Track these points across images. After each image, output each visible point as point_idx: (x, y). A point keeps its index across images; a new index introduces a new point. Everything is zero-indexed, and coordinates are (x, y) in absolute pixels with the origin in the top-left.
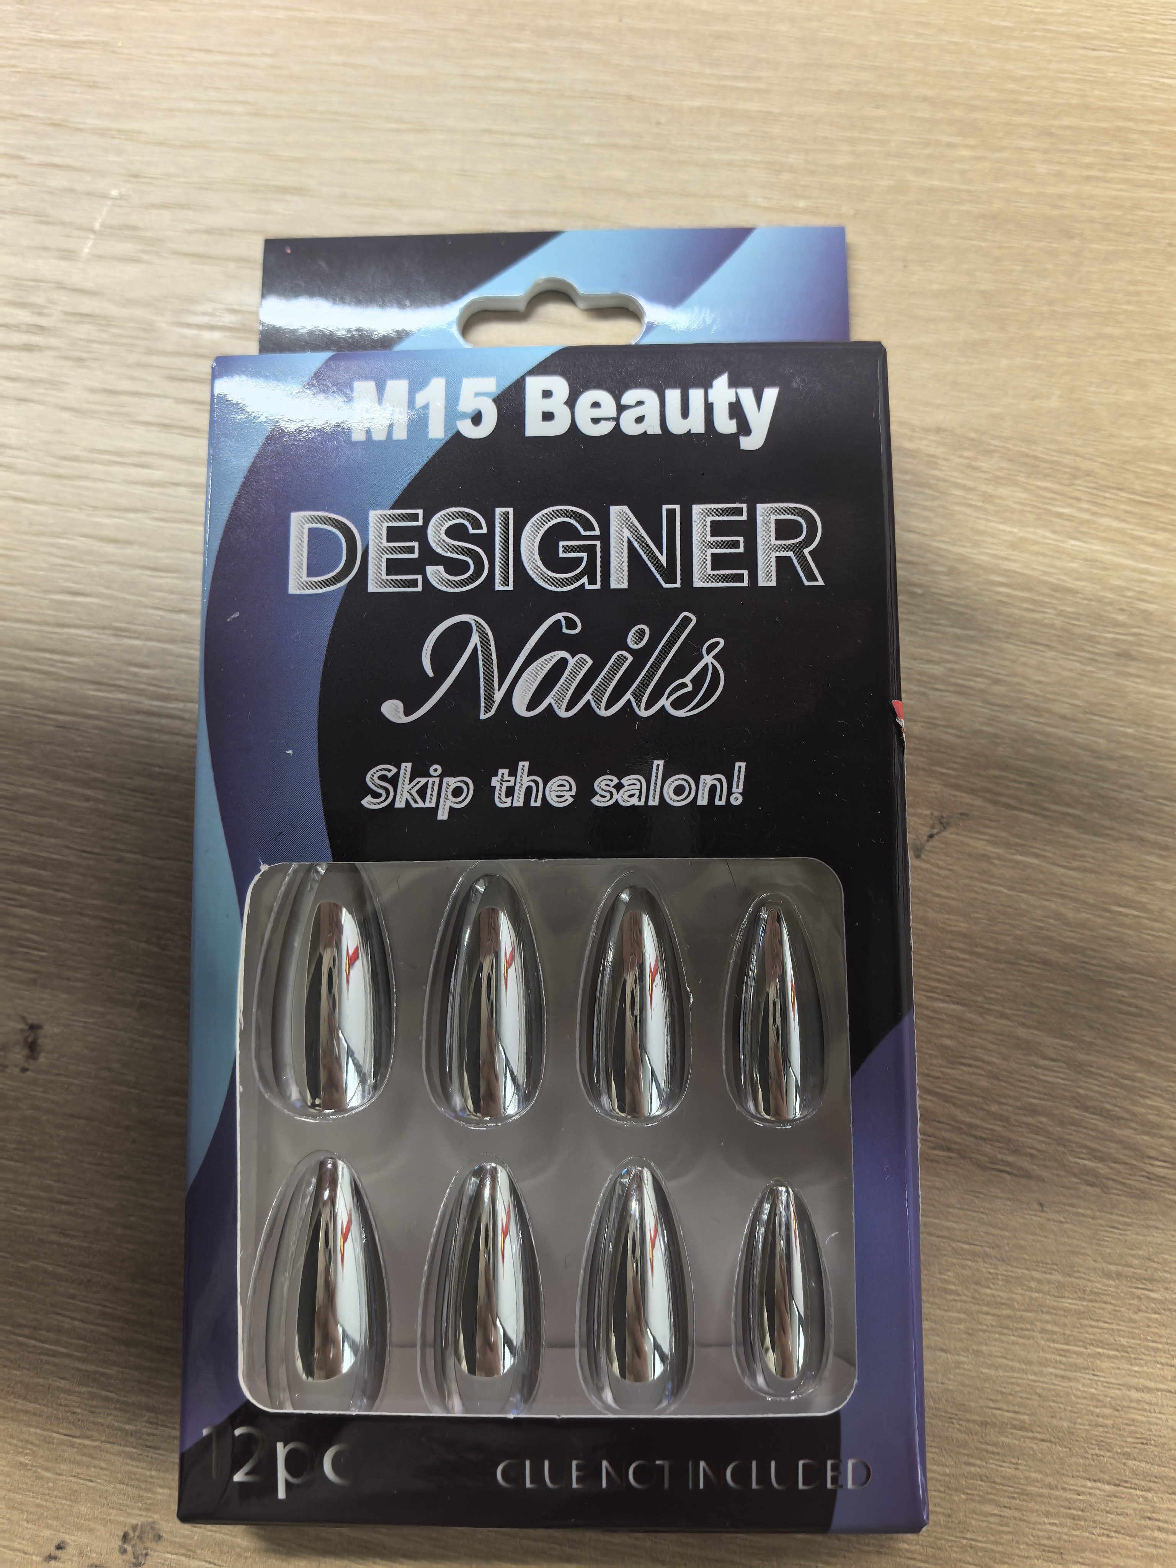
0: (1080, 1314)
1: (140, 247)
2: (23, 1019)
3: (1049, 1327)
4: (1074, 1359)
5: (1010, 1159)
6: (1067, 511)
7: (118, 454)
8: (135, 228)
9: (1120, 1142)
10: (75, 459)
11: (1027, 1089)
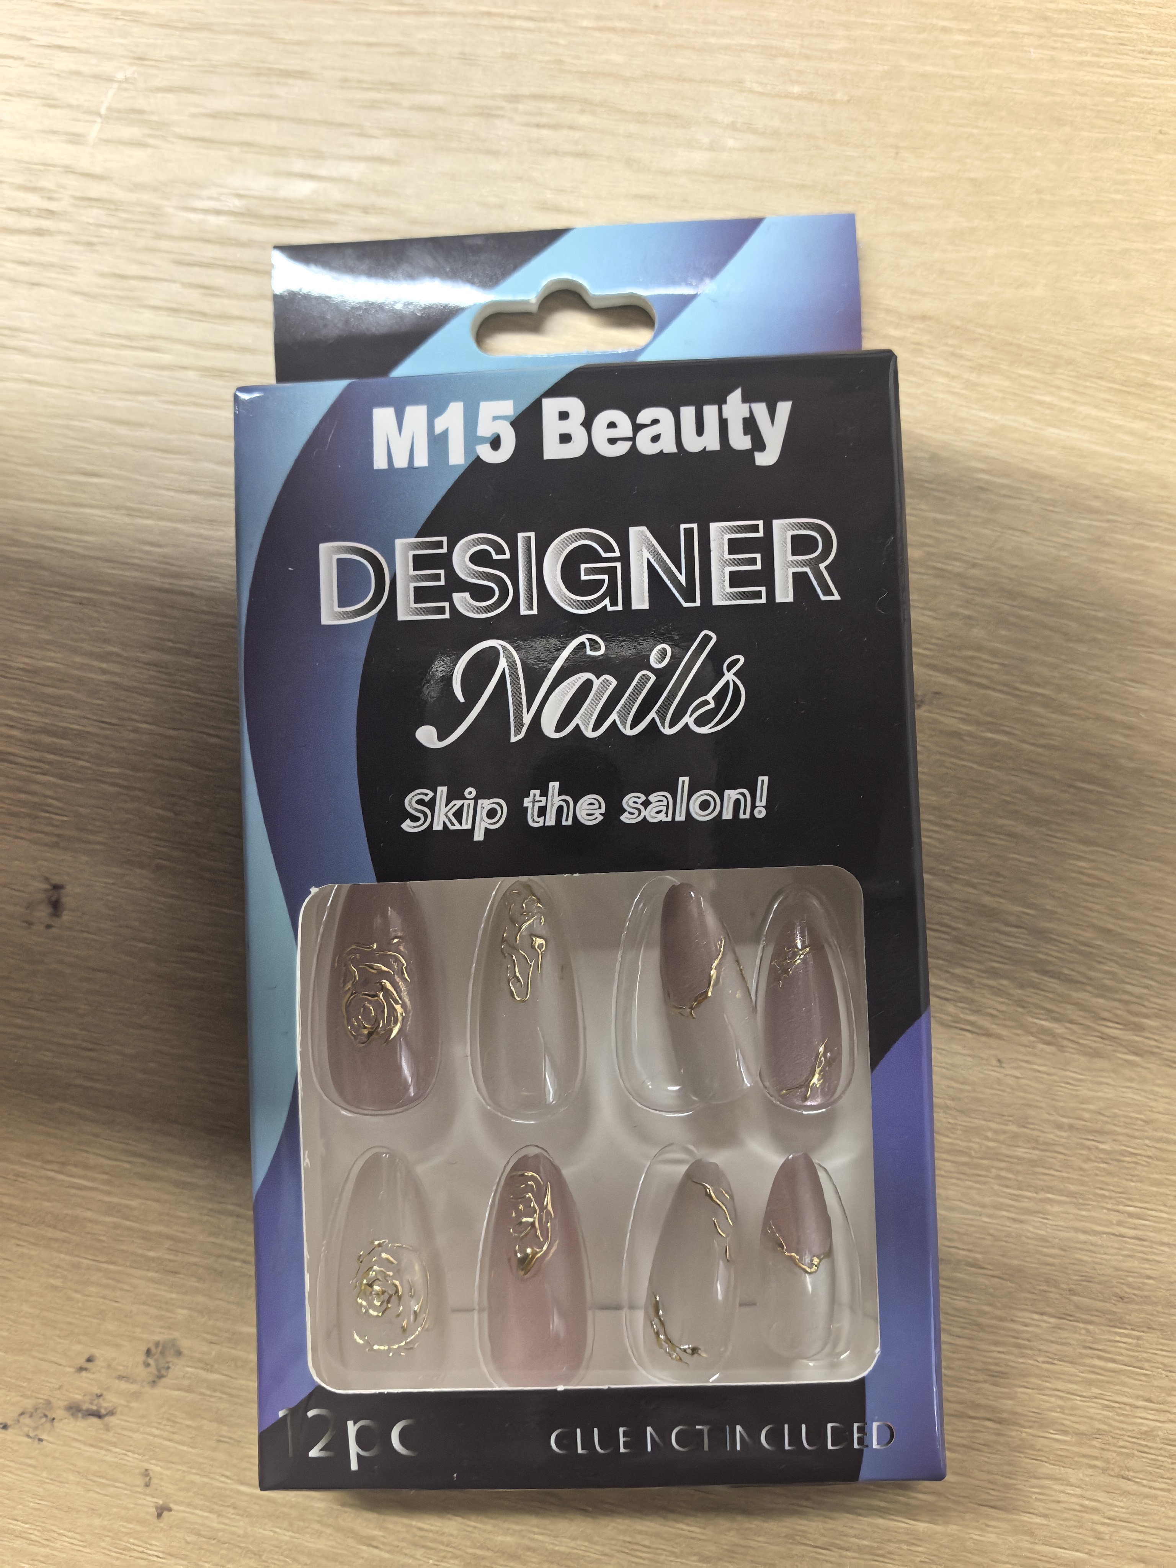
0: (1032, 1163)
1: (147, 131)
2: (47, 879)
3: (1003, 1173)
4: (1026, 1204)
5: (972, 1018)
6: (1048, 399)
7: (129, 338)
8: (141, 112)
9: (1076, 1004)
10: (87, 342)
11: (989, 953)
